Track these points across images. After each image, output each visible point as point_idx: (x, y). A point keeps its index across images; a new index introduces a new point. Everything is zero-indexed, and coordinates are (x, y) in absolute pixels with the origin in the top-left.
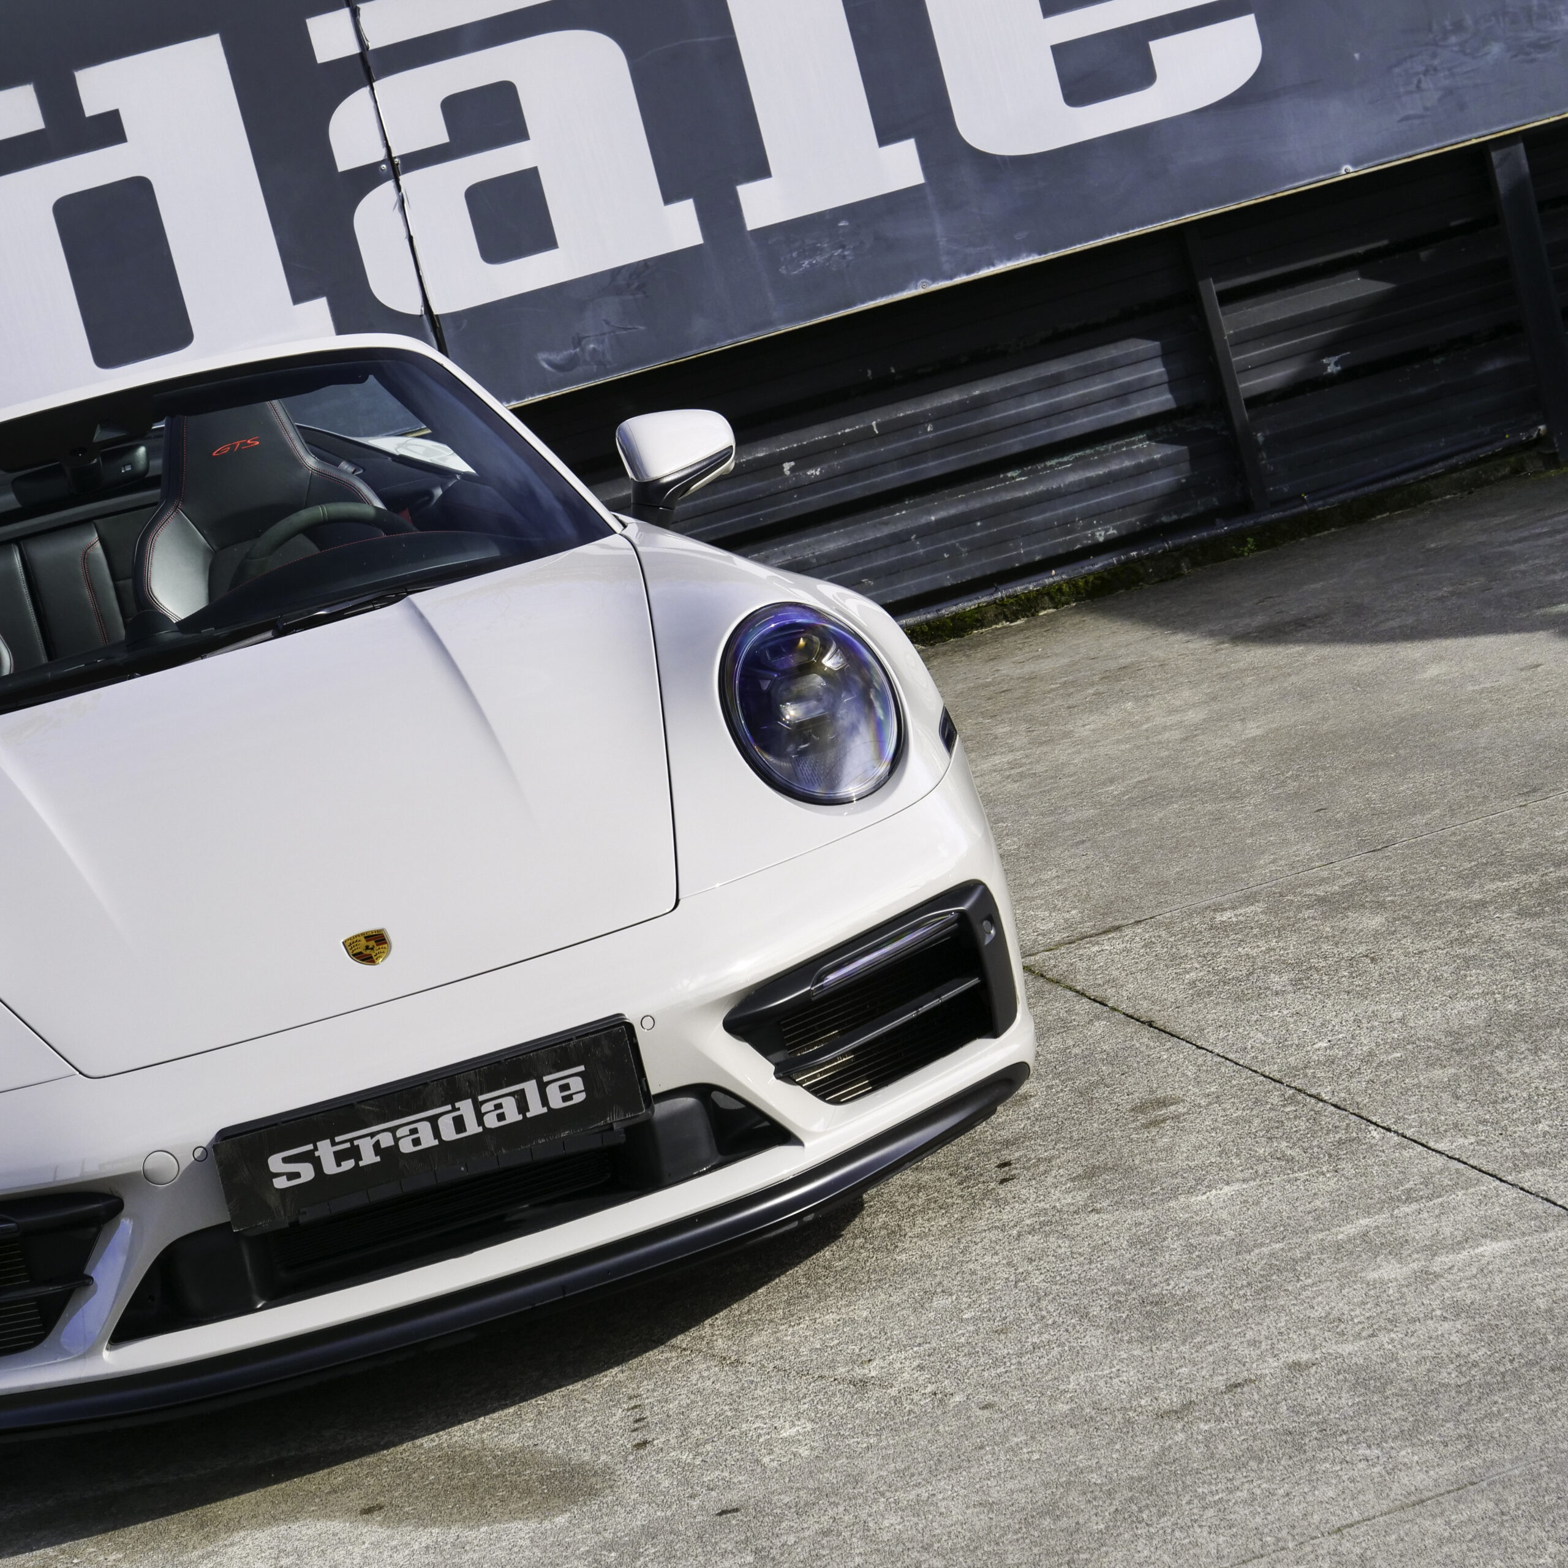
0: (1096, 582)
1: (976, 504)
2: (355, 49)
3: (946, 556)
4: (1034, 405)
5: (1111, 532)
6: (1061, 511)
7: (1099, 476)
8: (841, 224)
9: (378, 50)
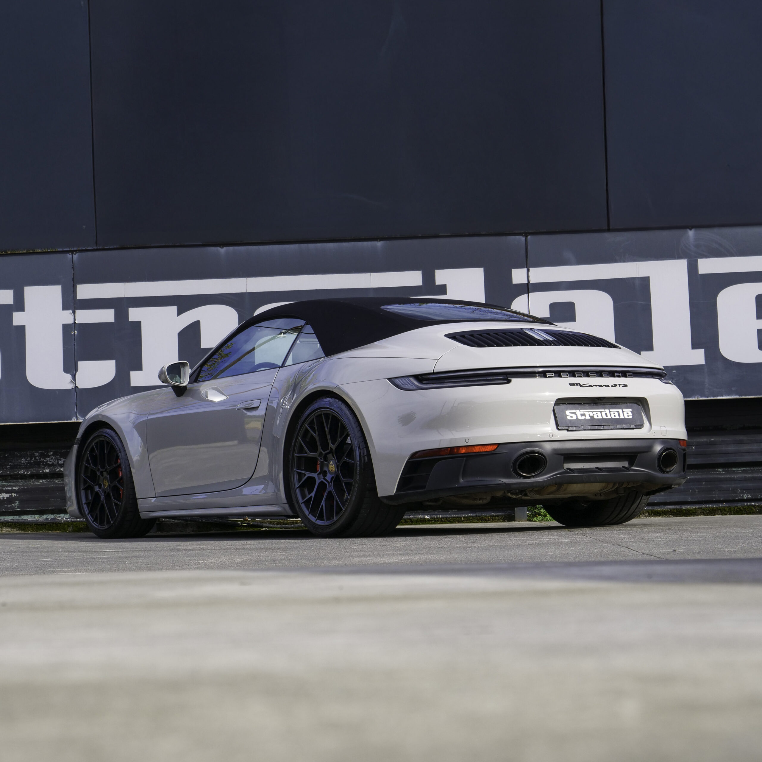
0: (738, 510)
1: (704, 476)
2: (526, 282)
3: (690, 491)
4: (731, 448)
5: (749, 496)
6: (733, 486)
7: (749, 477)
8: (674, 371)
9: (532, 284)
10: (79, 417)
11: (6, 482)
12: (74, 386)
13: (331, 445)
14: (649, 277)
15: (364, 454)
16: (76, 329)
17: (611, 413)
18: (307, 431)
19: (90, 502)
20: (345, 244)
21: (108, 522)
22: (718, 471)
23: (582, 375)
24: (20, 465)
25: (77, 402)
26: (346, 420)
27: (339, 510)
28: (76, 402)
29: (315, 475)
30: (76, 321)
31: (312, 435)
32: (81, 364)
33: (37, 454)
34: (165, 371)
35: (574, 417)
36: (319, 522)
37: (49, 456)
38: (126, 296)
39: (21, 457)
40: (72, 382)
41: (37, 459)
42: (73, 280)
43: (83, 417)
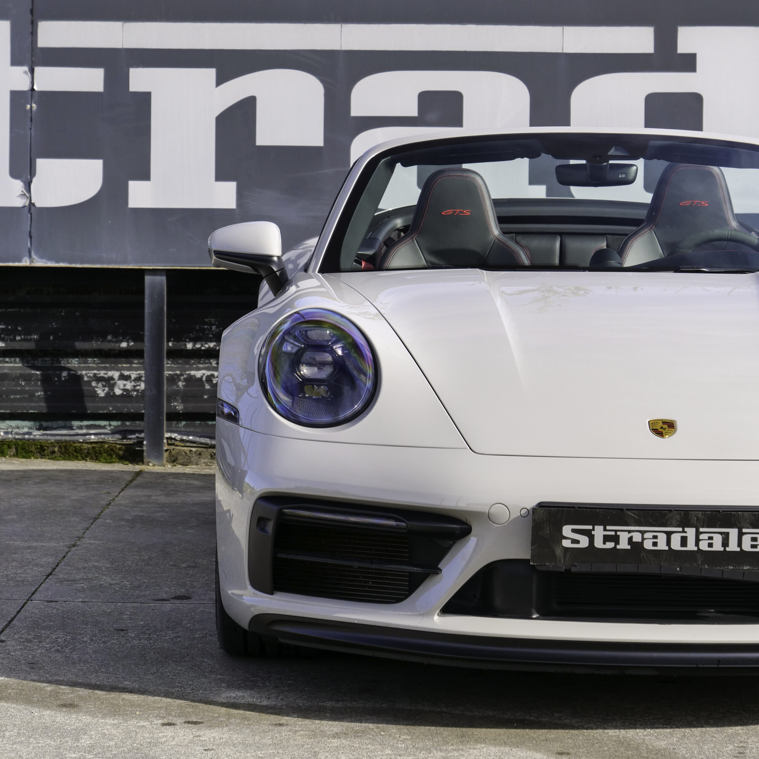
10: (34, 257)
12: (28, 202)
16: (33, 100)
25: (32, 231)
28: (30, 232)
30: (36, 88)
32: (42, 164)
38: (125, 47)
40: (25, 195)
42: (32, 12)
43: (42, 257)
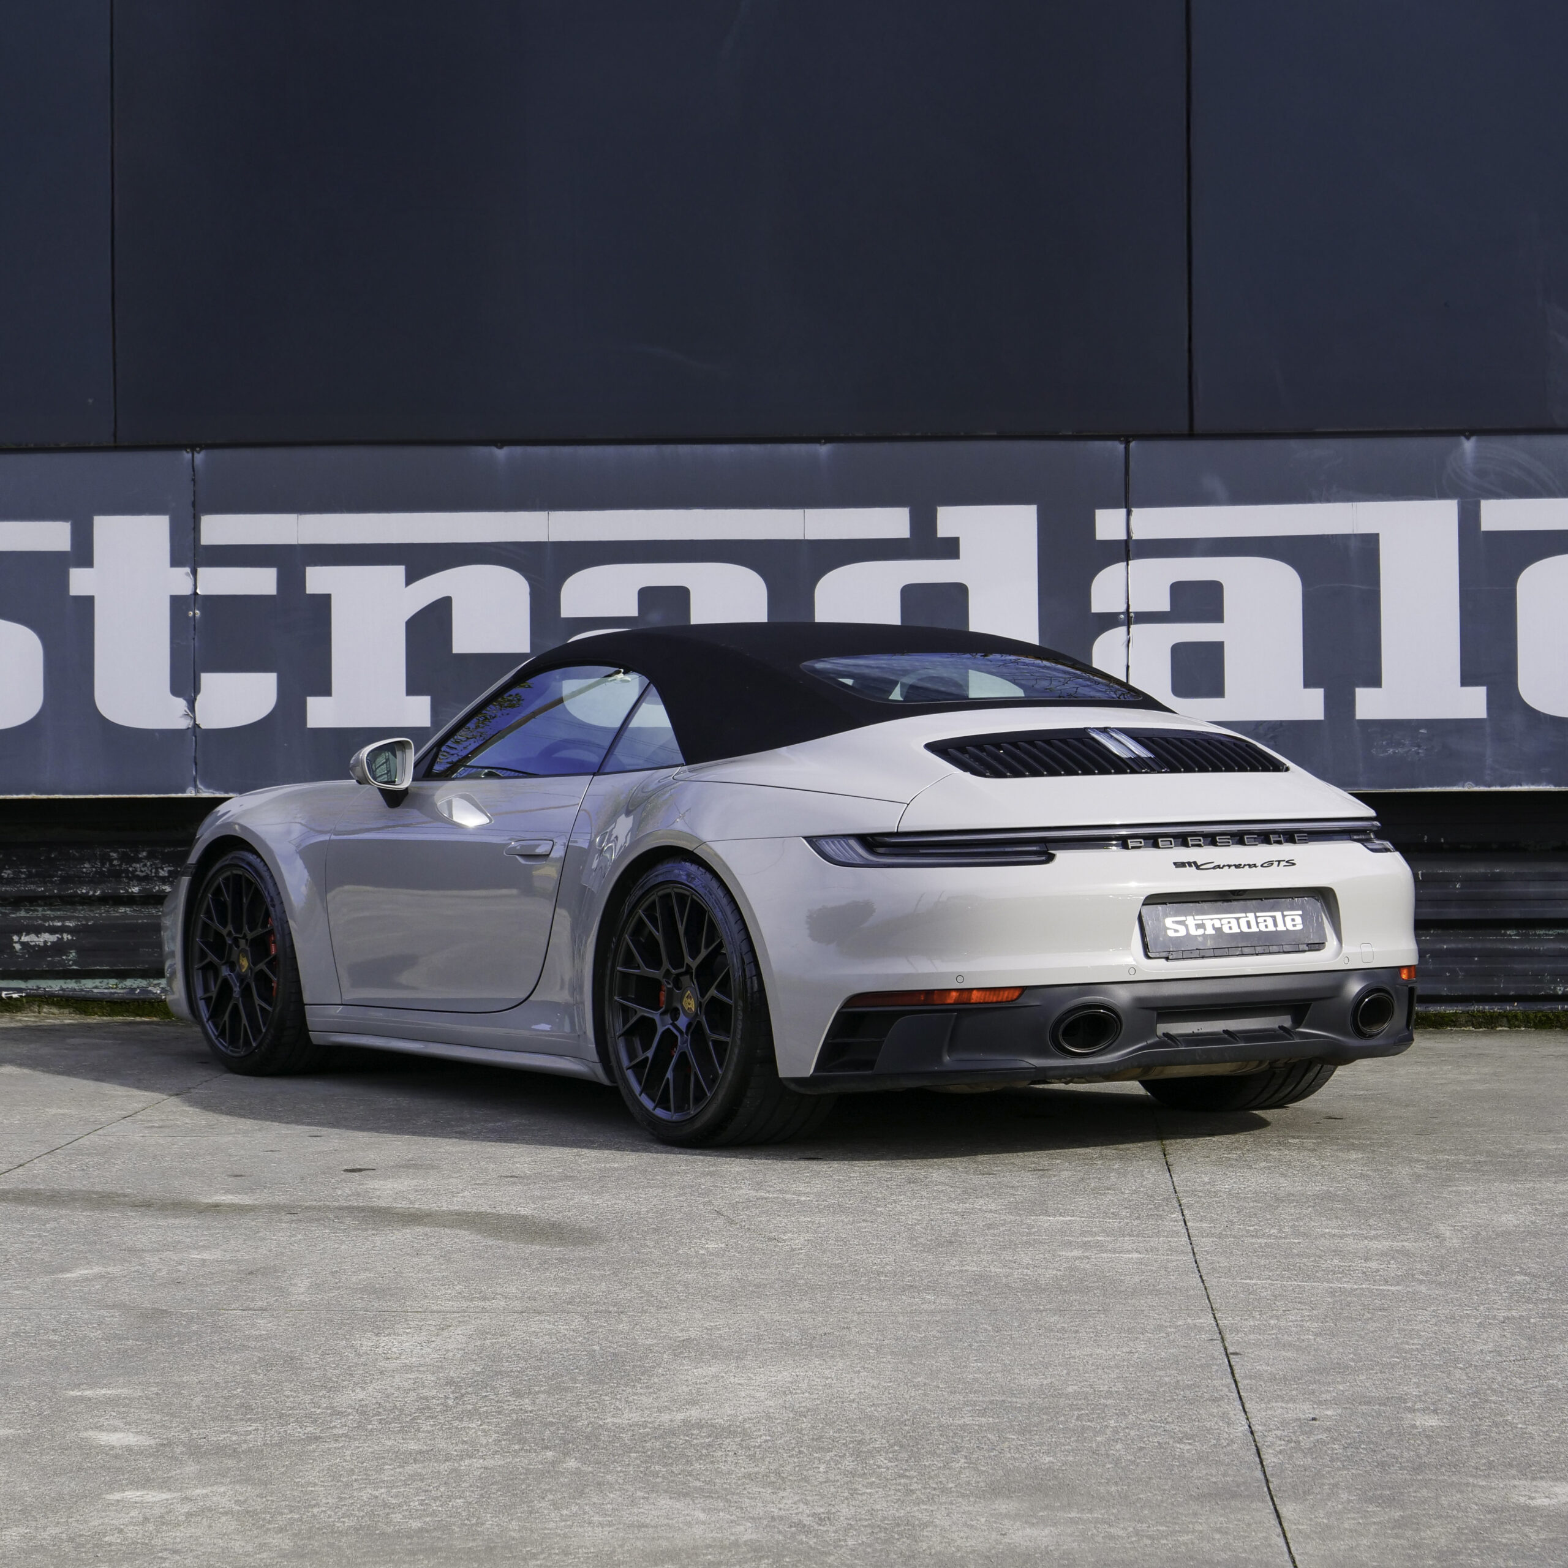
0: (1542, 1018)
1: (1478, 945)
2: (1123, 537)
3: (1447, 974)
4: (1535, 889)
6: (1536, 966)
8: (1422, 731)
9: (1137, 541)
10: (200, 786)
11: (51, 910)
12: (192, 723)
13: (688, 959)
14: (1378, 535)
15: (752, 988)
16: (196, 605)
17: (1260, 920)
18: (641, 923)
19: (211, 998)
20: (753, 448)
21: (247, 1043)
22: (1505, 935)
23: (1201, 843)
24: (80, 877)
25: (198, 756)
26: (719, 915)
27: (700, 1097)
28: (195, 757)
29: (656, 1016)
30: (198, 591)
31: (650, 932)
32: (207, 679)
33: (114, 855)
34: (362, 761)
35: (1182, 932)
36: (660, 1113)
37: (139, 860)
38: (300, 543)
39: (82, 860)
40: (188, 715)
41: (115, 866)
42: (194, 504)
43: (208, 786)
